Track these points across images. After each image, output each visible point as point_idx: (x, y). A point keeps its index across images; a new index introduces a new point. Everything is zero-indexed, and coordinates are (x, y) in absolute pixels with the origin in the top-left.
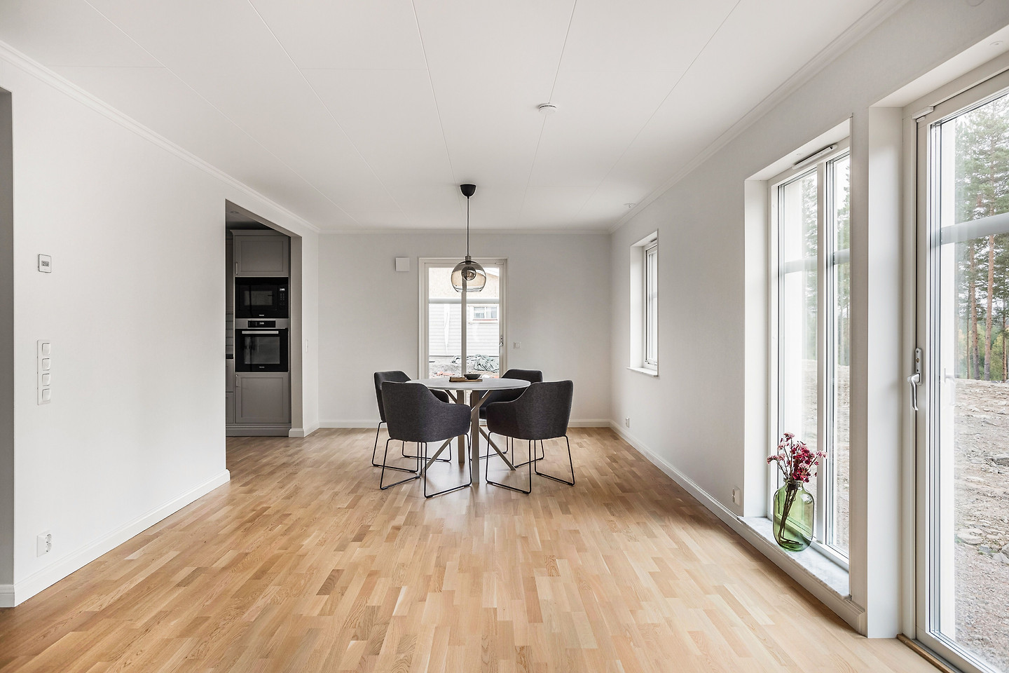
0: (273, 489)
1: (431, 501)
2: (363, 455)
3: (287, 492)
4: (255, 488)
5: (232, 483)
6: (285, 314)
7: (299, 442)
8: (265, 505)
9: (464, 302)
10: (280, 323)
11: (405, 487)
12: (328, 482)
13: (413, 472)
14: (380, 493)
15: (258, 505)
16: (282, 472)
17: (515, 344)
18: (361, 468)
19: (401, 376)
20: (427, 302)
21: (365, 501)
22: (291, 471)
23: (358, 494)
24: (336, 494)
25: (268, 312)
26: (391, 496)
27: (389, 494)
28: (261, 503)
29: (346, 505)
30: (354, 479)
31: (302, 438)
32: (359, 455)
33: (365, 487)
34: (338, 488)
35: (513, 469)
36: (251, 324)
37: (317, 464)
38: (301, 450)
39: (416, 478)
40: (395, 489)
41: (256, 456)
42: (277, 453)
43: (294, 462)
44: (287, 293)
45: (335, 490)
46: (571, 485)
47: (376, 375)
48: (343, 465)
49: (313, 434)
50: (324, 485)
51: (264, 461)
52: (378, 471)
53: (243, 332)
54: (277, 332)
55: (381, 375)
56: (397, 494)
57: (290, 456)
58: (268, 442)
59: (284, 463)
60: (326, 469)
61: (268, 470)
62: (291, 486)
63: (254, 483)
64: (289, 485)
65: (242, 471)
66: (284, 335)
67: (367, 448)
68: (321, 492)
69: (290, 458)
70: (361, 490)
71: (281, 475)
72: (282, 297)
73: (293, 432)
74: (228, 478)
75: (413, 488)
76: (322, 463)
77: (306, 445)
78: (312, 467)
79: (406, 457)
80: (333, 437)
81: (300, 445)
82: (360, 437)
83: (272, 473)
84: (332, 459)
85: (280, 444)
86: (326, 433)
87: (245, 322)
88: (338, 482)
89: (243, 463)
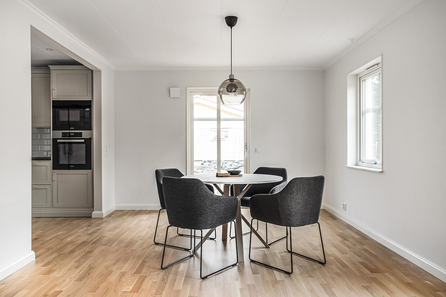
0: (69, 269)
1: (207, 281)
2: (147, 234)
3: (81, 273)
4: (54, 268)
5: (37, 262)
6: (89, 127)
7: (99, 222)
8: (57, 289)
9: (219, 119)
10: (85, 134)
11: (183, 266)
12: (118, 261)
13: (187, 250)
14: (162, 273)
15: (52, 288)
16: (81, 251)
17: (256, 149)
18: (145, 246)
19: (176, 172)
20: (193, 120)
21: (148, 284)
22: (88, 249)
23: (142, 275)
24: (123, 274)
25: (77, 125)
26: (171, 277)
27: (169, 273)
28: (56, 286)
29: (131, 288)
30: (139, 257)
31: (102, 218)
32: (143, 234)
33: (149, 266)
34: (126, 267)
35: (267, 246)
36: (64, 135)
37: (110, 242)
38: (99, 229)
39: (191, 256)
40: (174, 268)
41: (63, 235)
42: (80, 232)
43: (92, 240)
44: (90, 112)
45: (123, 270)
46: (323, 264)
47: (157, 172)
48: (131, 243)
49: (110, 216)
50: (114, 264)
51: (69, 239)
52: (160, 249)
53: (58, 141)
54: (83, 141)
55: (161, 172)
56: (176, 274)
57: (90, 234)
58: (75, 222)
59: (84, 242)
60: (116, 247)
61: (70, 248)
62: (85, 266)
63: (55, 263)
64: (83, 266)
65: (48, 250)
66: (88, 142)
67: (150, 227)
68: (110, 273)
69: (90, 236)
70: (144, 270)
71: (79, 253)
72: (87, 115)
73: (95, 214)
74: (34, 258)
75: (189, 267)
76: (115, 241)
77: (104, 224)
78: (106, 245)
79: (180, 235)
80: (125, 217)
81: (99, 225)
82: (145, 217)
83: (72, 252)
84: (122, 237)
85: (84, 223)
86: (120, 214)
87: (59, 134)
88: (126, 260)
89: (50, 242)
